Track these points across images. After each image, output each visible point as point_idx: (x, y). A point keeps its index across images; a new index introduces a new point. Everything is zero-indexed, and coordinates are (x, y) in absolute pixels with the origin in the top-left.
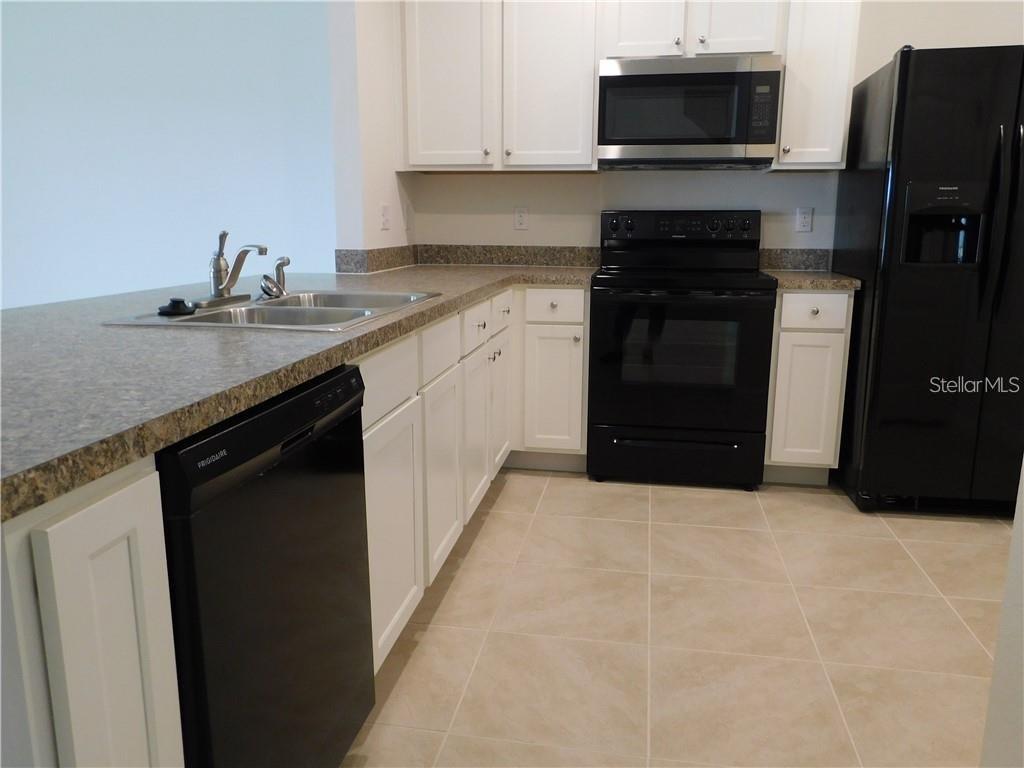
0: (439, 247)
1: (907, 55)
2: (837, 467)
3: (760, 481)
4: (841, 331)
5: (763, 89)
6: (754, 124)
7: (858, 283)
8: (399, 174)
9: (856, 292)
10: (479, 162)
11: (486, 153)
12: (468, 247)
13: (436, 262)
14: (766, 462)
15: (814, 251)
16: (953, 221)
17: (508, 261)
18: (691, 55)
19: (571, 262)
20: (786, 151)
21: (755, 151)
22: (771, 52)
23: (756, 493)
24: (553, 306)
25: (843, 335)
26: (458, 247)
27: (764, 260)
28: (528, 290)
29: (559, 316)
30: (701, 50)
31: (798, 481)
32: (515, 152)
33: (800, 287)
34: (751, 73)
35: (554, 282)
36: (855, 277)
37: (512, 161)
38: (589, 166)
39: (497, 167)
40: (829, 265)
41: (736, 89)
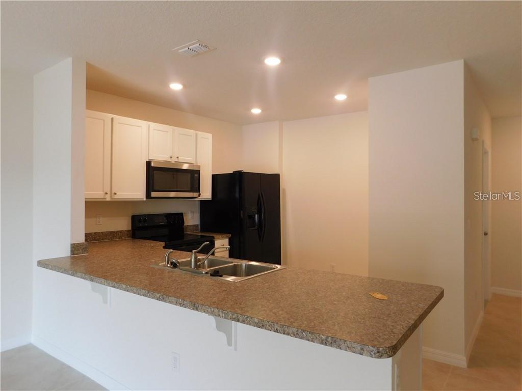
5: (197, 175)
6: (195, 186)
7: (230, 235)
10: (101, 197)
11: (107, 193)
15: (196, 225)
17: (94, 239)
18: (174, 162)
19: (121, 238)
30: (177, 160)
32: (118, 193)
33: (219, 238)
34: (194, 170)
36: (228, 233)
37: (116, 197)
38: (143, 199)
39: (108, 199)
40: (200, 230)
41: (190, 175)
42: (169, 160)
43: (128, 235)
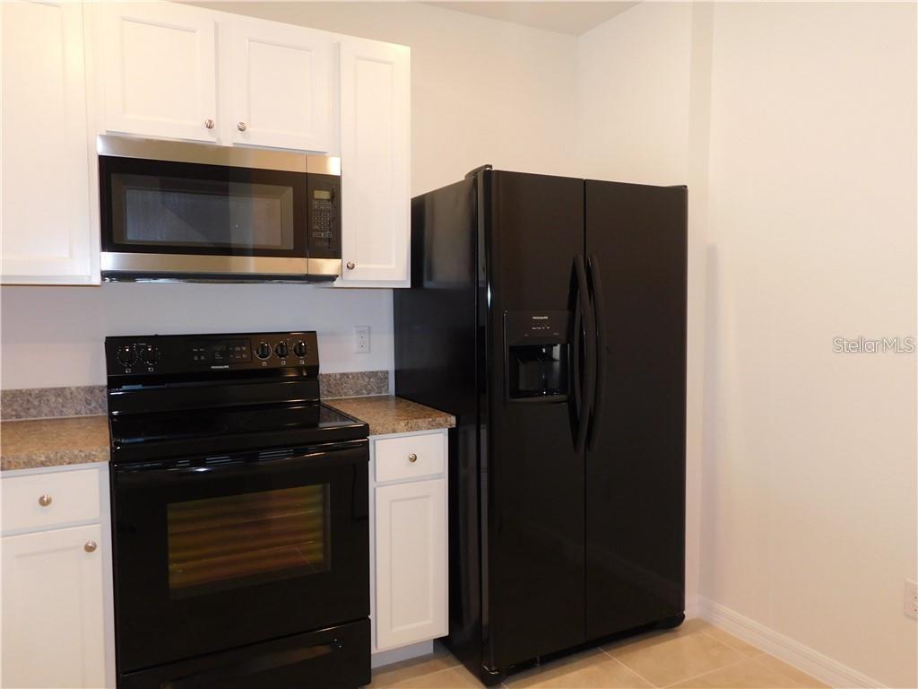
1: (487, 174)
2: (446, 634)
5: (324, 195)
6: (315, 235)
7: (453, 420)
9: (451, 431)
15: (375, 373)
16: (544, 351)
18: (227, 143)
19: (59, 410)
20: (351, 267)
22: (321, 152)
24: (44, 502)
25: (440, 482)
27: (323, 388)
29: (56, 515)
33: (394, 431)
34: (306, 173)
35: (43, 464)
36: (446, 411)
38: (89, 279)
40: (393, 390)
41: (290, 191)
42: (204, 137)
43: (89, 403)
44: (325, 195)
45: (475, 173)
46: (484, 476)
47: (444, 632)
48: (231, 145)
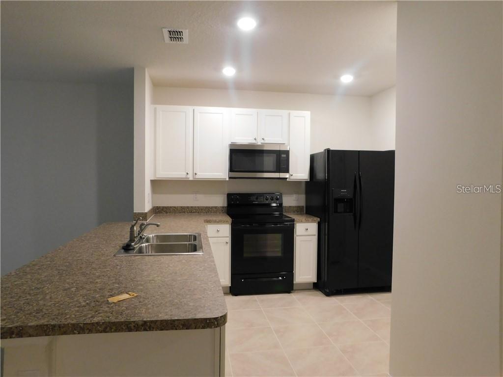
0: (163, 207)
1: (328, 151)
2: (316, 282)
3: (293, 290)
4: (315, 235)
6: (282, 166)
7: (319, 219)
8: (151, 180)
9: (318, 223)
10: (184, 177)
11: (187, 174)
12: (175, 207)
13: (162, 213)
14: (294, 282)
15: (299, 206)
17: (191, 212)
18: (259, 143)
19: (215, 212)
20: (292, 175)
21: (282, 175)
22: (284, 144)
23: (292, 294)
24: (218, 231)
25: (315, 237)
26: (171, 207)
27: (284, 210)
28: (208, 225)
29: (220, 234)
30: (263, 142)
31: (304, 288)
32: (198, 174)
34: (280, 150)
35: (218, 222)
36: (317, 217)
37: (197, 177)
38: (226, 179)
39: (191, 179)
40: (305, 211)
41: (275, 155)
42: (254, 142)
43: (222, 211)
44: (285, 156)
45: (325, 150)
46: (326, 236)
47: (316, 281)
48: (260, 144)
